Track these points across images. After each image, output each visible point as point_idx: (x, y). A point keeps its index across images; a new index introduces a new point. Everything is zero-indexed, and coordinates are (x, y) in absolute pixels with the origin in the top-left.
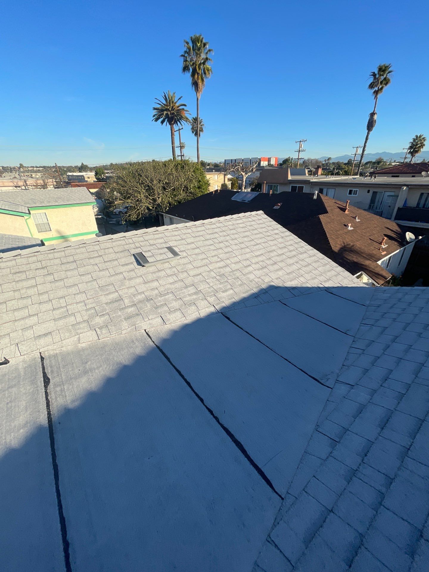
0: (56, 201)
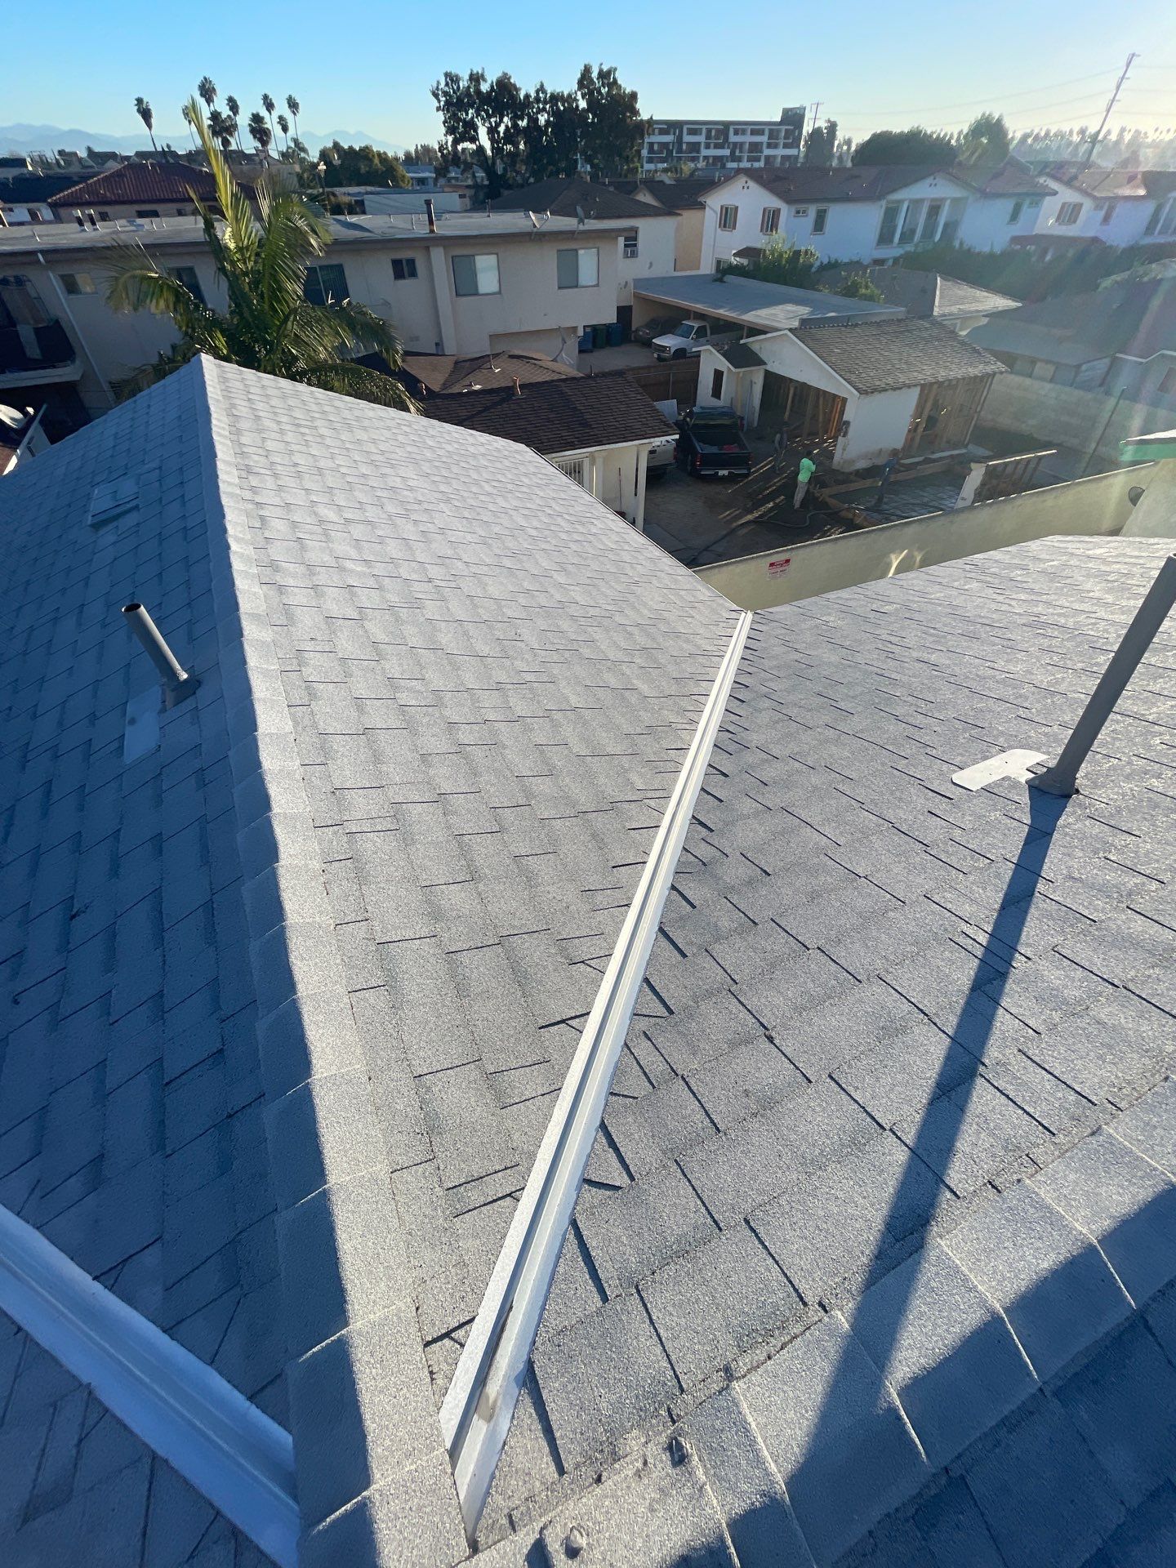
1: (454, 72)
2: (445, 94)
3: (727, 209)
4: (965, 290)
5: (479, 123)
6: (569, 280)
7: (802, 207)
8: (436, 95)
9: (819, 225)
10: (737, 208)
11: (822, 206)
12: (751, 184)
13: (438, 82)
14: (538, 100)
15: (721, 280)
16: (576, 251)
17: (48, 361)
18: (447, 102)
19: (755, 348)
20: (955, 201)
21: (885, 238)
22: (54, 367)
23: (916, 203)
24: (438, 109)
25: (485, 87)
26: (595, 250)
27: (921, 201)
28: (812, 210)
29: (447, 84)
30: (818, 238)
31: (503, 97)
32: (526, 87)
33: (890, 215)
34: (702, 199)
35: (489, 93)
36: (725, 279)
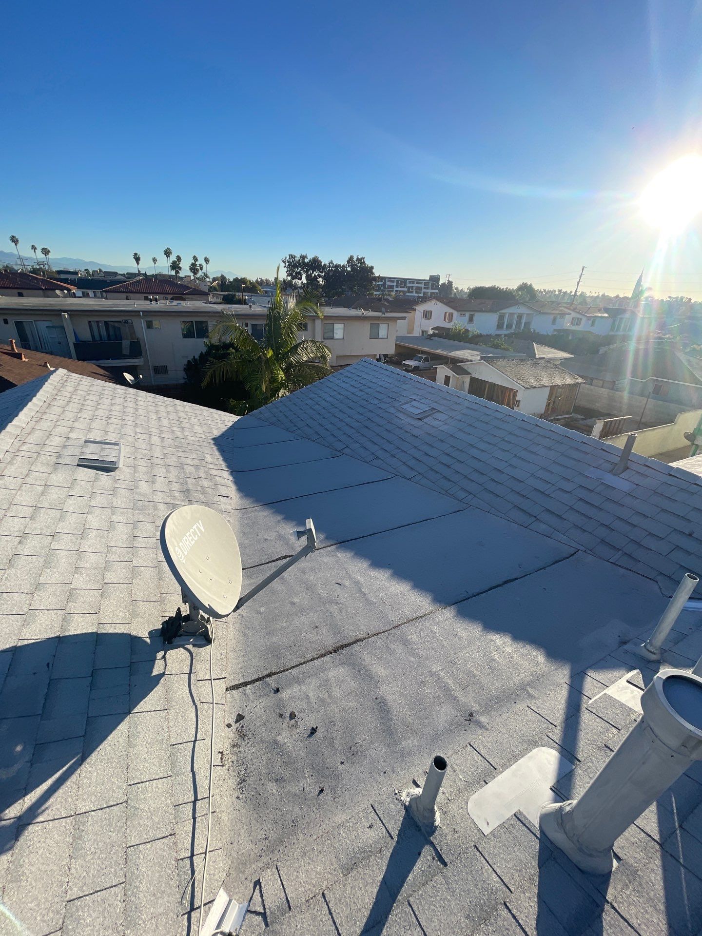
1: (293, 254)
2: (288, 262)
3: (427, 311)
4: (547, 349)
5: (303, 272)
6: (374, 336)
7: (463, 313)
8: (284, 262)
9: (471, 320)
10: (431, 311)
11: (472, 313)
12: (438, 302)
13: (286, 258)
14: (329, 267)
15: (430, 339)
16: (379, 324)
17: (131, 356)
18: (289, 265)
19: (466, 367)
20: (528, 314)
21: (500, 326)
22: (133, 358)
23: (511, 314)
24: (284, 267)
25: (306, 261)
26: (387, 325)
27: (513, 314)
28: (468, 314)
29: (290, 259)
30: (471, 324)
31: (315, 264)
32: (325, 261)
33: (501, 317)
34: (414, 307)
35: (308, 263)
36: (432, 338)
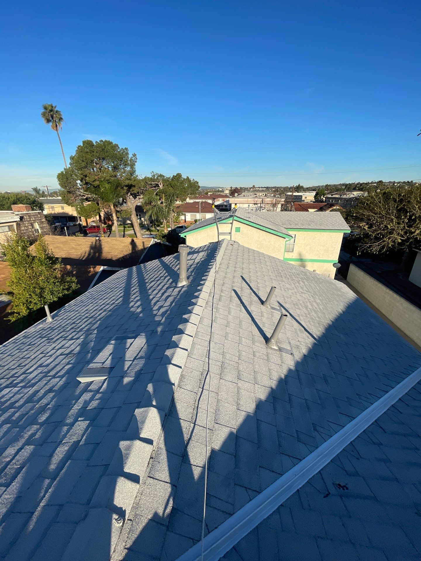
0: (309, 225)
